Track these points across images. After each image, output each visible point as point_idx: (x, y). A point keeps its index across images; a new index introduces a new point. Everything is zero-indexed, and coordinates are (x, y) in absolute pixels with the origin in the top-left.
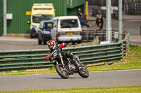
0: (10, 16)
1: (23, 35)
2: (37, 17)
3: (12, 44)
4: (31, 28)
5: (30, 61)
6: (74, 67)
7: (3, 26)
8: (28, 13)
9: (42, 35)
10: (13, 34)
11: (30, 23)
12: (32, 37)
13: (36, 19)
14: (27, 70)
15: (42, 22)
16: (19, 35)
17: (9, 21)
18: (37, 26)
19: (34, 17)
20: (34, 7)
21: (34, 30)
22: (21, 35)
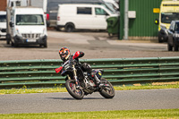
0: (132, 14)
1: (149, 38)
2: (167, 16)
3: (134, 50)
4: (159, 29)
5: (157, 71)
6: (92, 84)
7: (123, 27)
8: (155, 11)
9: (174, 38)
10: (137, 38)
11: (158, 23)
12: (161, 42)
13: (166, 18)
14: (153, 84)
15: (174, 22)
16: (144, 38)
17: (131, 20)
18: (167, 27)
19: (163, 15)
20: (163, 3)
21: (162, 32)
22: (147, 38)
